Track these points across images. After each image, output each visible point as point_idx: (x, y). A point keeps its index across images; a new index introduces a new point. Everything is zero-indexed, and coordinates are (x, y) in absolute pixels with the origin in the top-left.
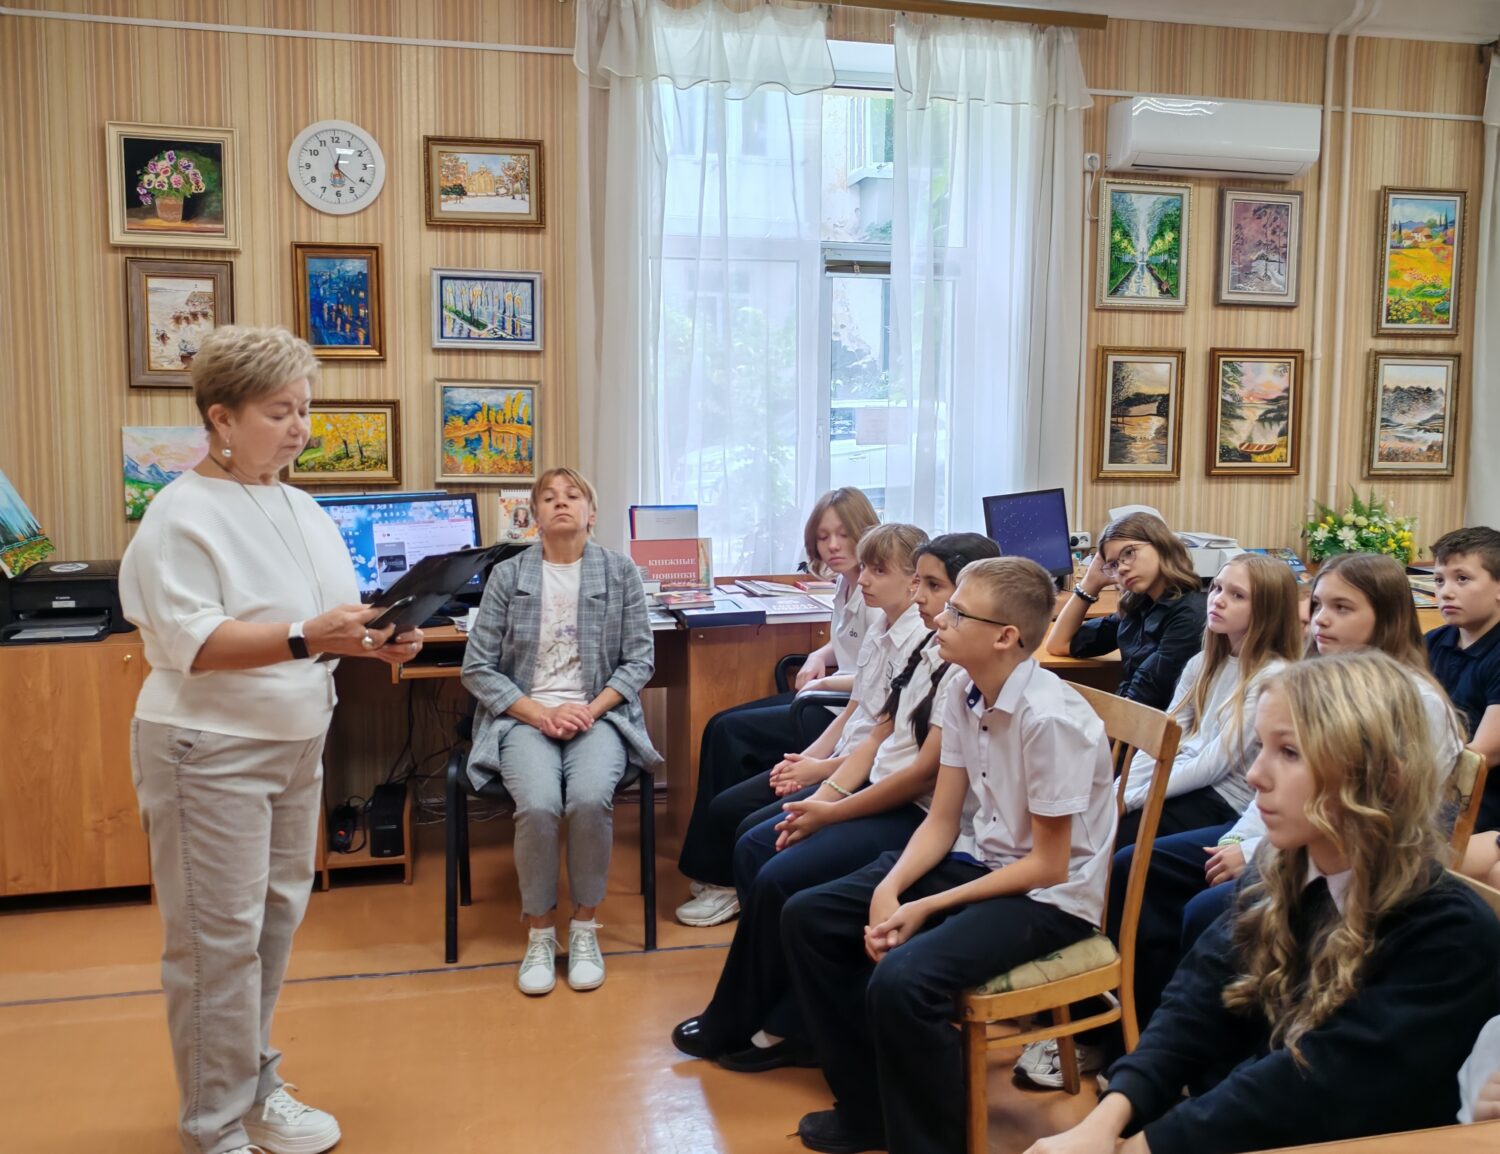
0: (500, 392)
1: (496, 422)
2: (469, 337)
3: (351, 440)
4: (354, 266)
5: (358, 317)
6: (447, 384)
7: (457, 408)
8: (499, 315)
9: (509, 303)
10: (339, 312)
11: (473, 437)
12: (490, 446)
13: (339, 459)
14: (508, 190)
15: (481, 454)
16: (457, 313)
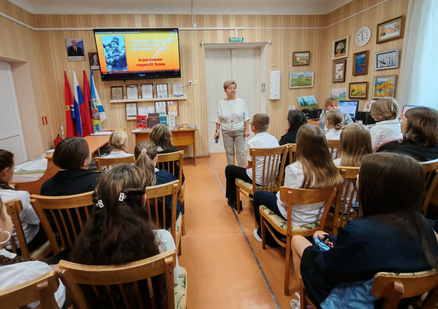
0: (387, 78)
1: (386, 85)
2: (383, 67)
3: (360, 90)
4: (363, 56)
5: (363, 66)
6: (377, 77)
7: (378, 82)
8: (389, 61)
9: (391, 57)
10: (360, 65)
11: (381, 89)
12: (384, 91)
13: (358, 93)
14: (394, 30)
15: (382, 92)
16: (380, 62)
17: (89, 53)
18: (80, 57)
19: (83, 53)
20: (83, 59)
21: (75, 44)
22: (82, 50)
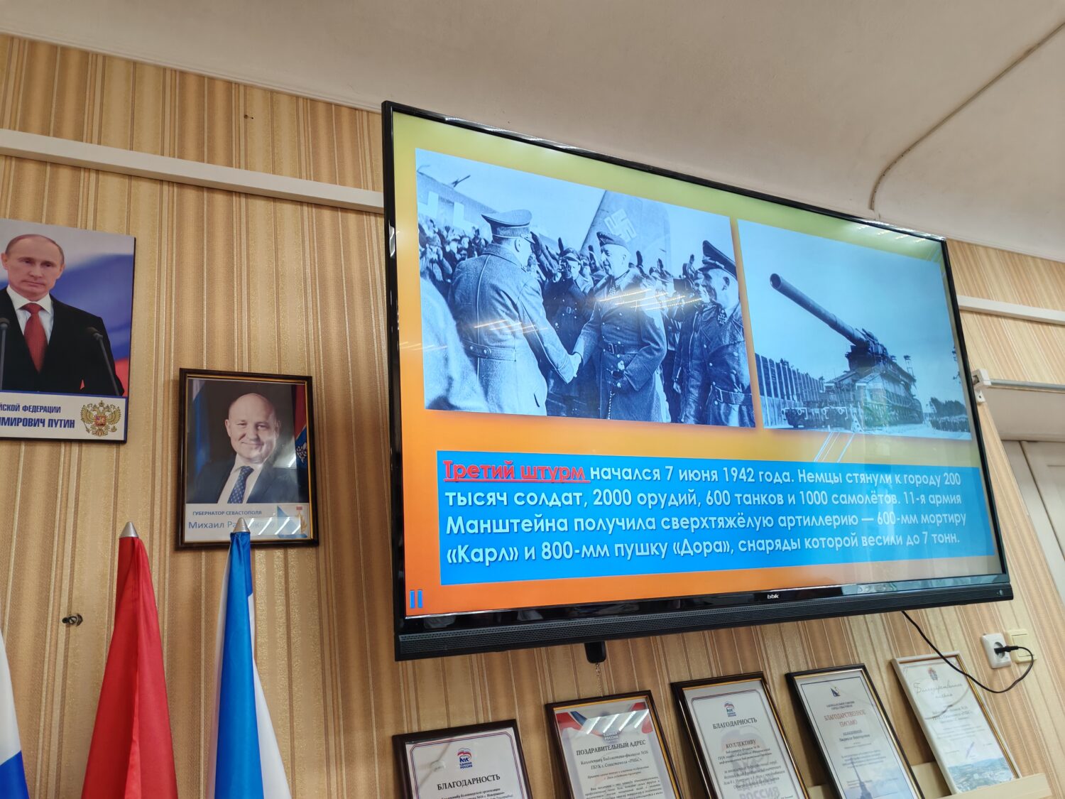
17: (184, 373)
18: (71, 405)
19: (120, 369)
20: (101, 424)
21: (37, 270)
22: (115, 339)
